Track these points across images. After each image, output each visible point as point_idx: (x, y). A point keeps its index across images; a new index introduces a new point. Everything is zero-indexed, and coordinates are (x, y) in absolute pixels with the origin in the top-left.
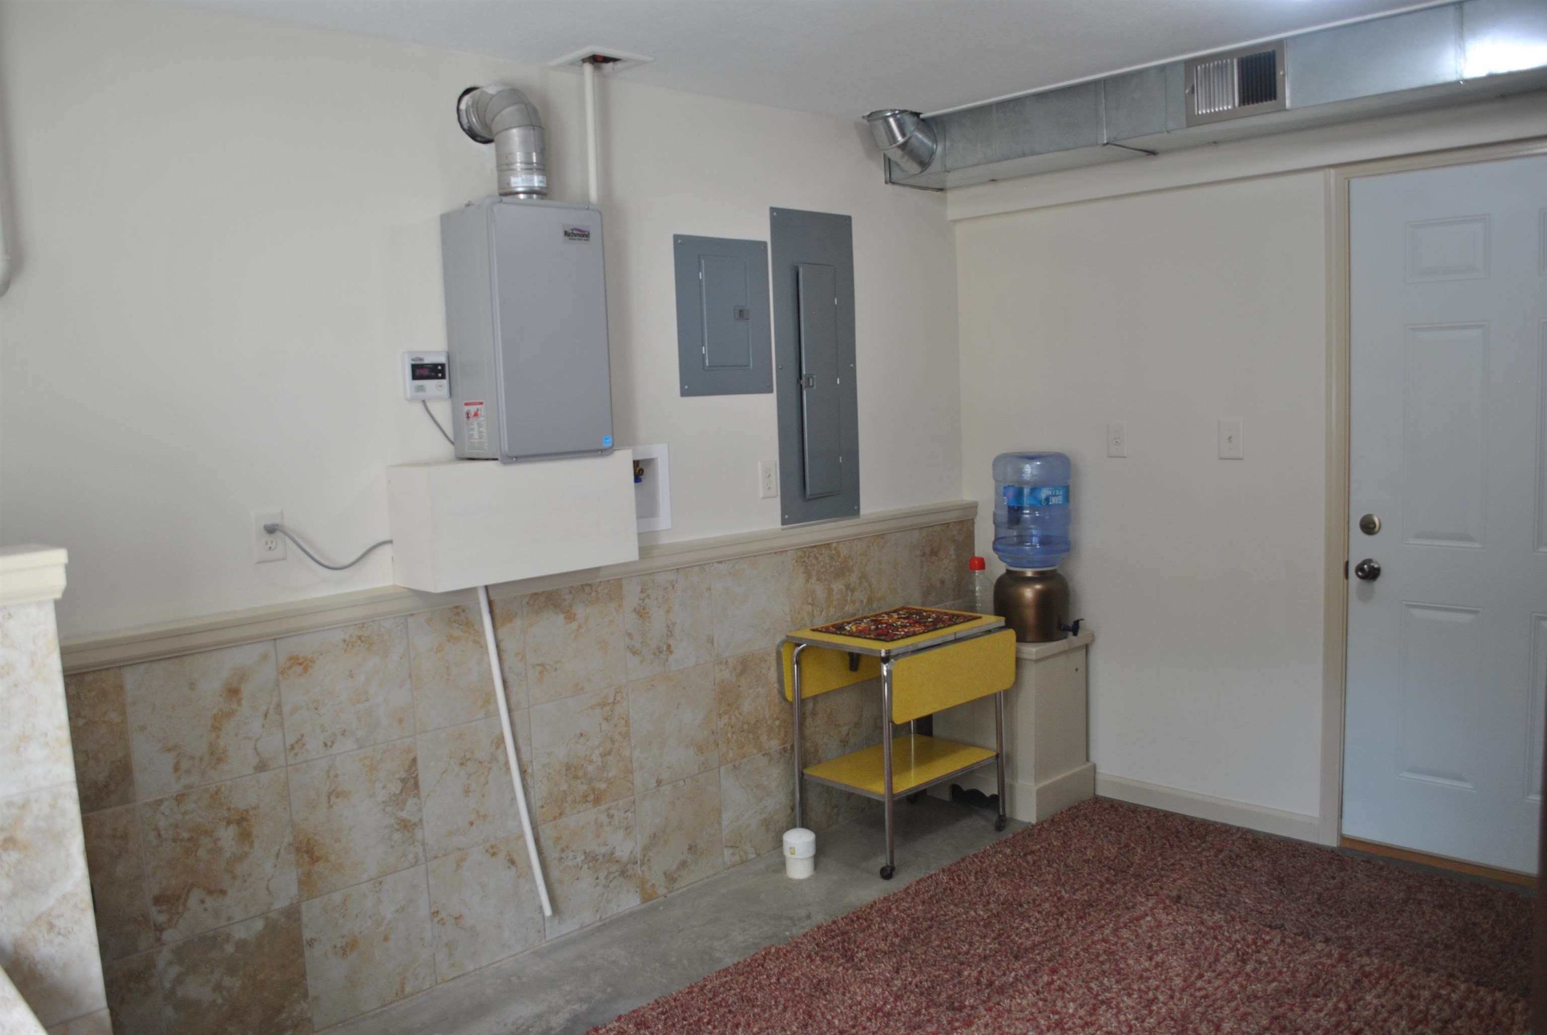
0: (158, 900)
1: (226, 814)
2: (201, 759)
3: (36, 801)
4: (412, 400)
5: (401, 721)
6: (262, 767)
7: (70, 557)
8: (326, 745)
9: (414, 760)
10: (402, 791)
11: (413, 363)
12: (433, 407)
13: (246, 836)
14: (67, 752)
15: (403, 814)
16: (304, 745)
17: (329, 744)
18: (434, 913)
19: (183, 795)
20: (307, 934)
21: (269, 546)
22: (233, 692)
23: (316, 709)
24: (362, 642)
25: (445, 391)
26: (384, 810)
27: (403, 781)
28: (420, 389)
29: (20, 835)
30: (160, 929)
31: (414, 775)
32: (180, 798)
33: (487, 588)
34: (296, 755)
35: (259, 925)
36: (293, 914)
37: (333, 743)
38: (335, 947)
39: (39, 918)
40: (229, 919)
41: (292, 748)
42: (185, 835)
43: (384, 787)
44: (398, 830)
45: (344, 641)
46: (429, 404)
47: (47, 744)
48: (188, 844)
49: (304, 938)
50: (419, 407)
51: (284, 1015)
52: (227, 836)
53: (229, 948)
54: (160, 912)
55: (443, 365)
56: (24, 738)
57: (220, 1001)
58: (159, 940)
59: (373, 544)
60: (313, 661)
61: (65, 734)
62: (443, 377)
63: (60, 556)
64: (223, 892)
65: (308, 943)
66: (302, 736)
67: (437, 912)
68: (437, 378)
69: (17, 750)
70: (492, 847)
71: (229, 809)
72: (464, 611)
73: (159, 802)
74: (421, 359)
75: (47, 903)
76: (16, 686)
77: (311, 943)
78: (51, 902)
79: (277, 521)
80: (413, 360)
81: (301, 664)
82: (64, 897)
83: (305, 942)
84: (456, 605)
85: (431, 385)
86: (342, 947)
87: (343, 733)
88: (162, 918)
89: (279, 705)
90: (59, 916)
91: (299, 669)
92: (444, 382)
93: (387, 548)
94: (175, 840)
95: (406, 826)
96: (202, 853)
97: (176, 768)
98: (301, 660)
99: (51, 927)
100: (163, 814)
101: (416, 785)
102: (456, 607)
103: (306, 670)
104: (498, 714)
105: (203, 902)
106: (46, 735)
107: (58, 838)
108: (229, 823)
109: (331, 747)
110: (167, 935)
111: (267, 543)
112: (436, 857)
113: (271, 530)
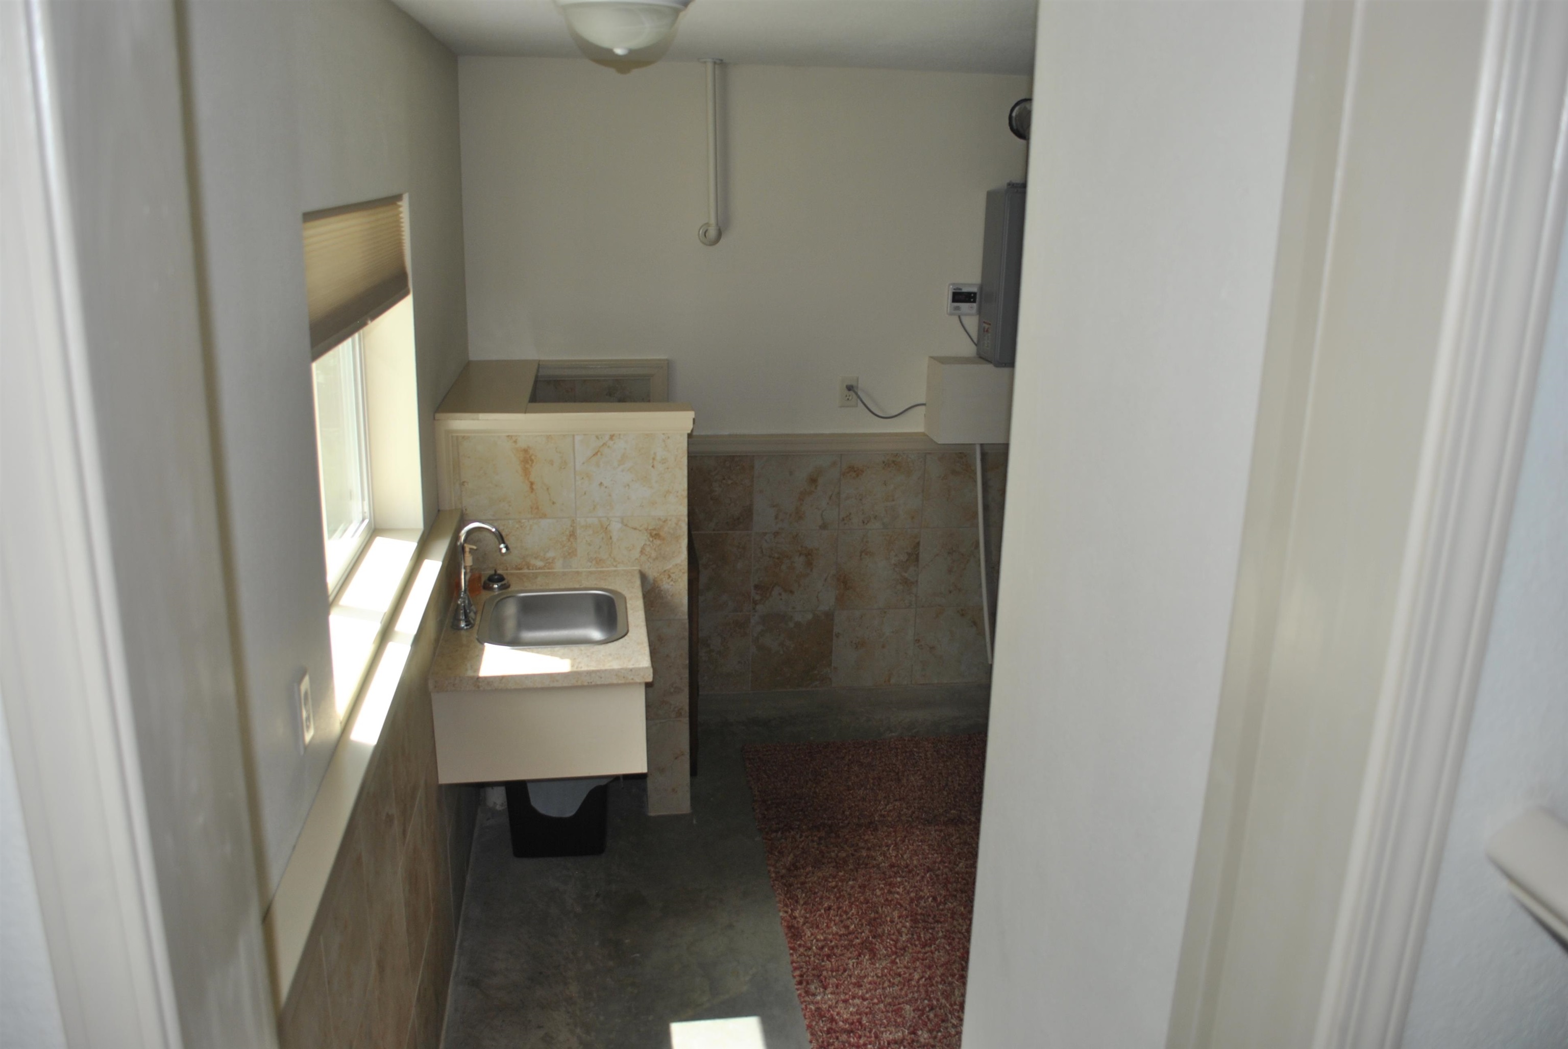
0: (757, 587)
1: (800, 549)
2: (790, 515)
3: (670, 520)
4: (951, 314)
5: (913, 518)
6: (824, 527)
7: (695, 414)
8: (864, 522)
9: (918, 543)
10: (907, 560)
11: (954, 291)
12: (964, 319)
13: (809, 564)
14: (686, 501)
15: (906, 575)
16: (850, 519)
17: (866, 522)
18: (916, 640)
19: (778, 533)
20: (836, 630)
21: (847, 398)
22: (813, 481)
23: (861, 500)
24: (895, 465)
25: (974, 311)
26: (894, 569)
27: (909, 554)
28: (957, 308)
29: (662, 534)
30: (755, 603)
31: (916, 553)
32: (776, 534)
33: (982, 445)
34: (845, 524)
35: (810, 616)
36: (829, 616)
37: (868, 522)
38: (852, 642)
39: (665, 571)
40: (794, 608)
41: (843, 520)
42: (776, 555)
43: (896, 555)
44: (901, 583)
45: (884, 462)
46: (963, 318)
47: (677, 496)
48: (777, 560)
49: (834, 631)
50: (957, 318)
51: (816, 672)
52: (799, 561)
53: (791, 625)
54: (757, 594)
55: (975, 294)
56: (668, 492)
57: (781, 652)
58: (754, 609)
59: (912, 405)
60: (863, 471)
61: (685, 493)
62: (974, 302)
63: (691, 415)
64: (792, 592)
65: (836, 635)
66: (850, 514)
67: (919, 640)
68: (969, 301)
69: (665, 496)
70: (962, 610)
71: (802, 547)
72: (965, 456)
73: (765, 534)
74: (961, 289)
75: (669, 566)
76: (668, 469)
77: (838, 636)
78: (671, 566)
79: (854, 384)
80: (954, 289)
81: (855, 471)
82: (676, 565)
83: (834, 634)
84: (961, 451)
85: (965, 307)
86: (855, 643)
87: (875, 517)
88: (757, 598)
89: (839, 493)
90: (673, 573)
91: (854, 474)
92: (974, 305)
93: (923, 408)
94: (770, 557)
95: (906, 582)
96: (784, 567)
97: (776, 518)
98: (856, 469)
99: (670, 577)
100: (766, 541)
101: (917, 560)
102: (961, 453)
103: (858, 475)
104: (977, 526)
105: (780, 594)
106: (677, 492)
107: (678, 538)
108: (800, 554)
109: (866, 524)
110: (758, 607)
111: (846, 396)
112: (923, 607)
113: (850, 388)
